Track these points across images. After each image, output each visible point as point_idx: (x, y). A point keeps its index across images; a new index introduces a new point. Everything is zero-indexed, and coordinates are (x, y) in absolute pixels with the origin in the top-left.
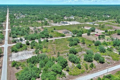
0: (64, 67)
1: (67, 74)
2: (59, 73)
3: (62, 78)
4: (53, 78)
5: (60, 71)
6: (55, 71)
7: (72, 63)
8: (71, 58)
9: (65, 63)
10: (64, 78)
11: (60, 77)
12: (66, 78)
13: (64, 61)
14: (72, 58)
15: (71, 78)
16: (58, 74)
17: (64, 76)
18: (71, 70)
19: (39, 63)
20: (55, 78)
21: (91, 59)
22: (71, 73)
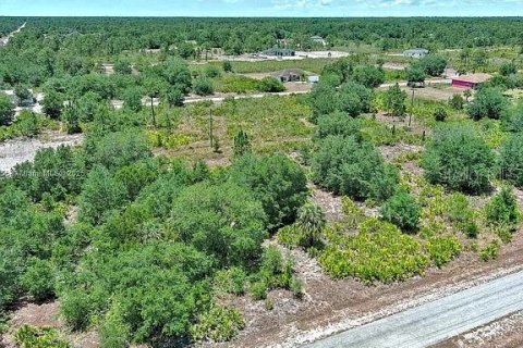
0: (282, 214)
1: (309, 268)
2: (235, 263)
3: (262, 298)
4: (167, 293)
5: (242, 240)
6: (200, 235)
7: (339, 199)
8: (333, 163)
9: (288, 184)
10: (281, 298)
11: (242, 293)
12: (299, 296)
13: (285, 173)
14: (340, 162)
15: (351, 304)
16: (232, 270)
17: (287, 287)
18: (336, 241)
19: (78, 192)
20: (190, 299)
21: (479, 170)
22: (339, 257)
